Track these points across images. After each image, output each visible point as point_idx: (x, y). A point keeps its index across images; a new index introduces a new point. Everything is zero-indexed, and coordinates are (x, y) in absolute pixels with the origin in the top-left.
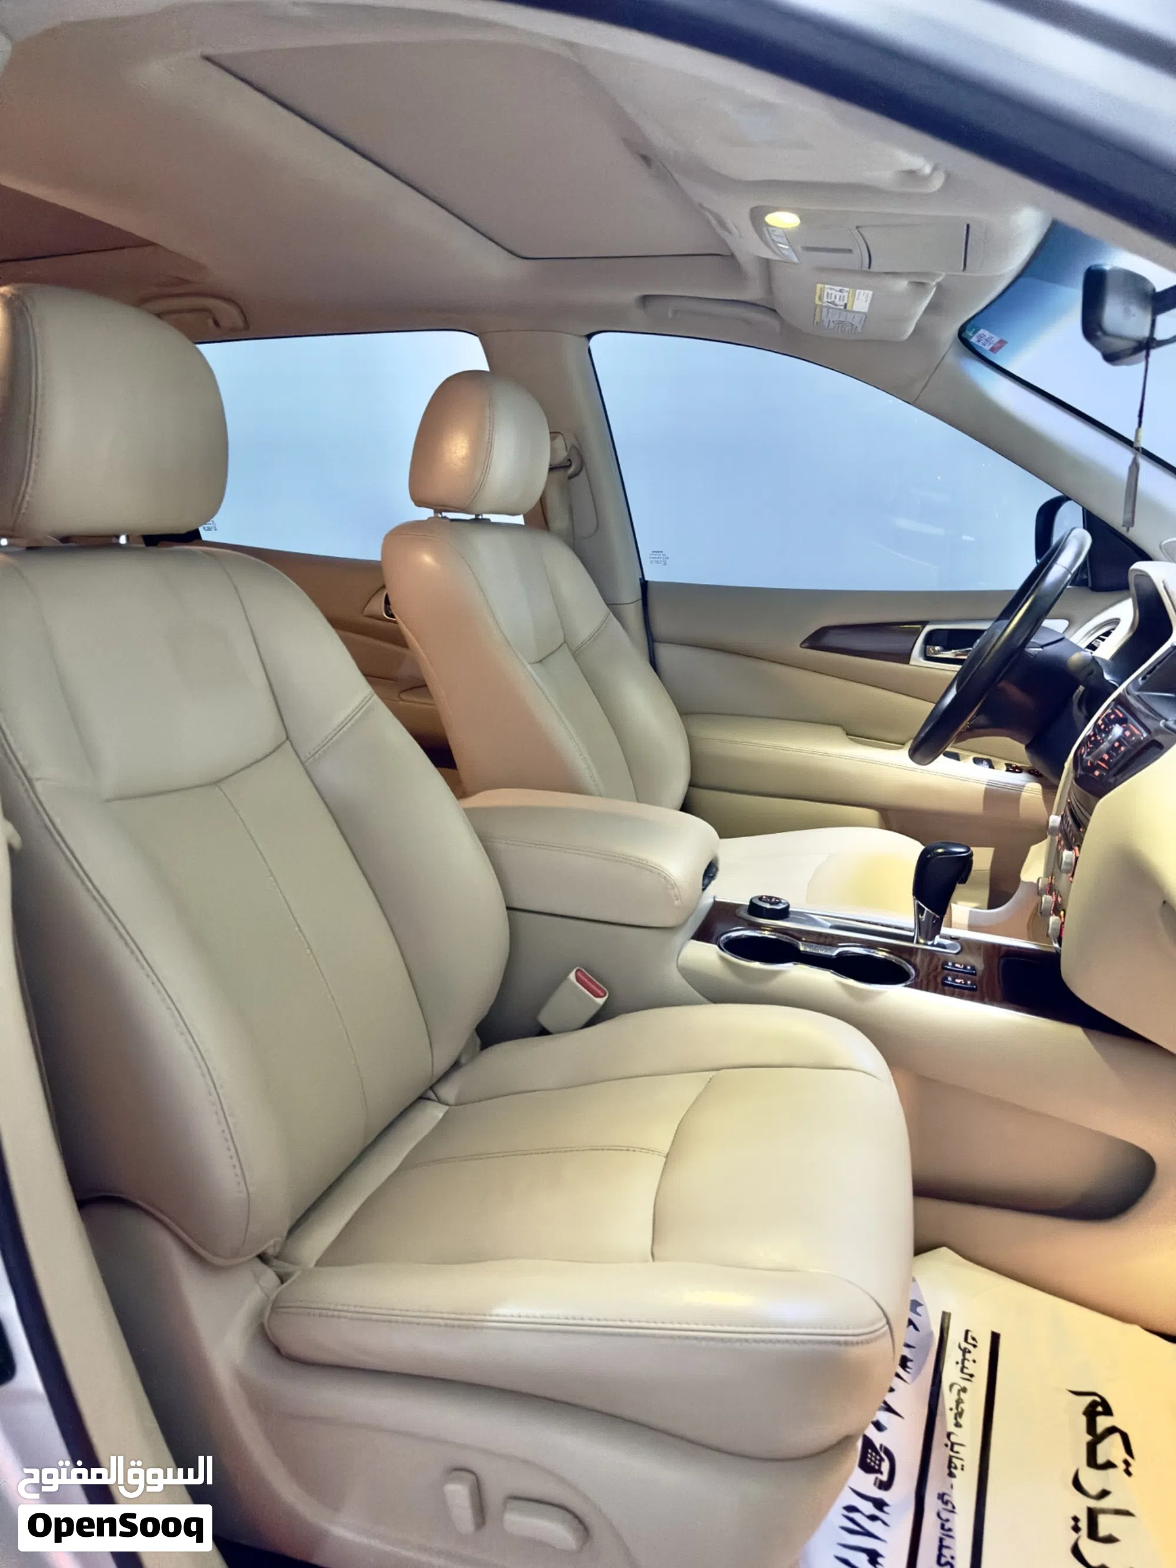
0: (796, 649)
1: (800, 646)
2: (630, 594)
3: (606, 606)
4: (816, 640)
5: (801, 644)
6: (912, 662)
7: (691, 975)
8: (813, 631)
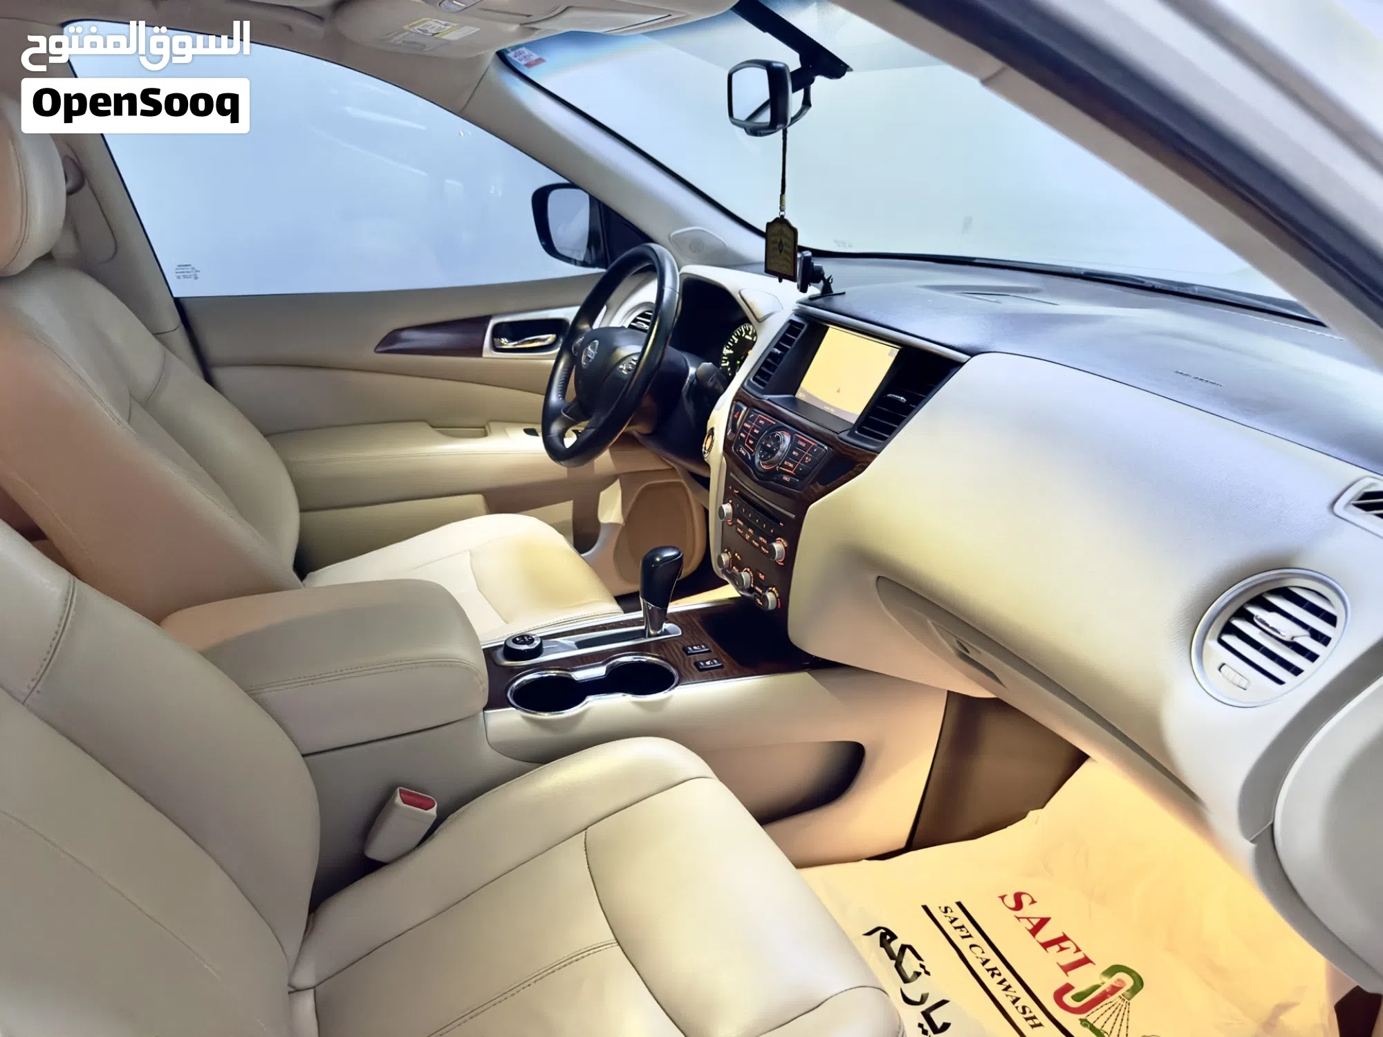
0: (369, 354)
1: (375, 351)
2: (171, 320)
3: (153, 337)
4: (390, 342)
5: (376, 348)
6: (484, 355)
7: (505, 748)
8: (385, 334)
